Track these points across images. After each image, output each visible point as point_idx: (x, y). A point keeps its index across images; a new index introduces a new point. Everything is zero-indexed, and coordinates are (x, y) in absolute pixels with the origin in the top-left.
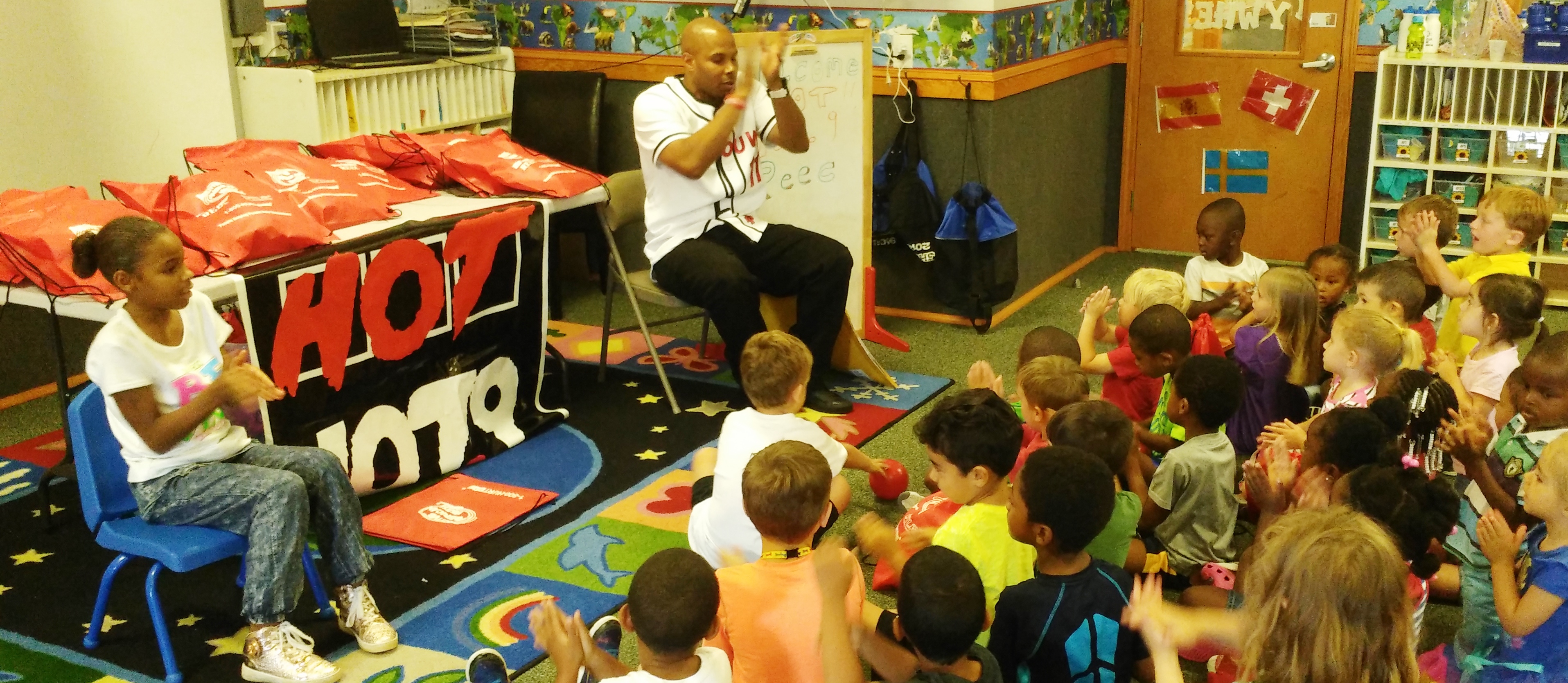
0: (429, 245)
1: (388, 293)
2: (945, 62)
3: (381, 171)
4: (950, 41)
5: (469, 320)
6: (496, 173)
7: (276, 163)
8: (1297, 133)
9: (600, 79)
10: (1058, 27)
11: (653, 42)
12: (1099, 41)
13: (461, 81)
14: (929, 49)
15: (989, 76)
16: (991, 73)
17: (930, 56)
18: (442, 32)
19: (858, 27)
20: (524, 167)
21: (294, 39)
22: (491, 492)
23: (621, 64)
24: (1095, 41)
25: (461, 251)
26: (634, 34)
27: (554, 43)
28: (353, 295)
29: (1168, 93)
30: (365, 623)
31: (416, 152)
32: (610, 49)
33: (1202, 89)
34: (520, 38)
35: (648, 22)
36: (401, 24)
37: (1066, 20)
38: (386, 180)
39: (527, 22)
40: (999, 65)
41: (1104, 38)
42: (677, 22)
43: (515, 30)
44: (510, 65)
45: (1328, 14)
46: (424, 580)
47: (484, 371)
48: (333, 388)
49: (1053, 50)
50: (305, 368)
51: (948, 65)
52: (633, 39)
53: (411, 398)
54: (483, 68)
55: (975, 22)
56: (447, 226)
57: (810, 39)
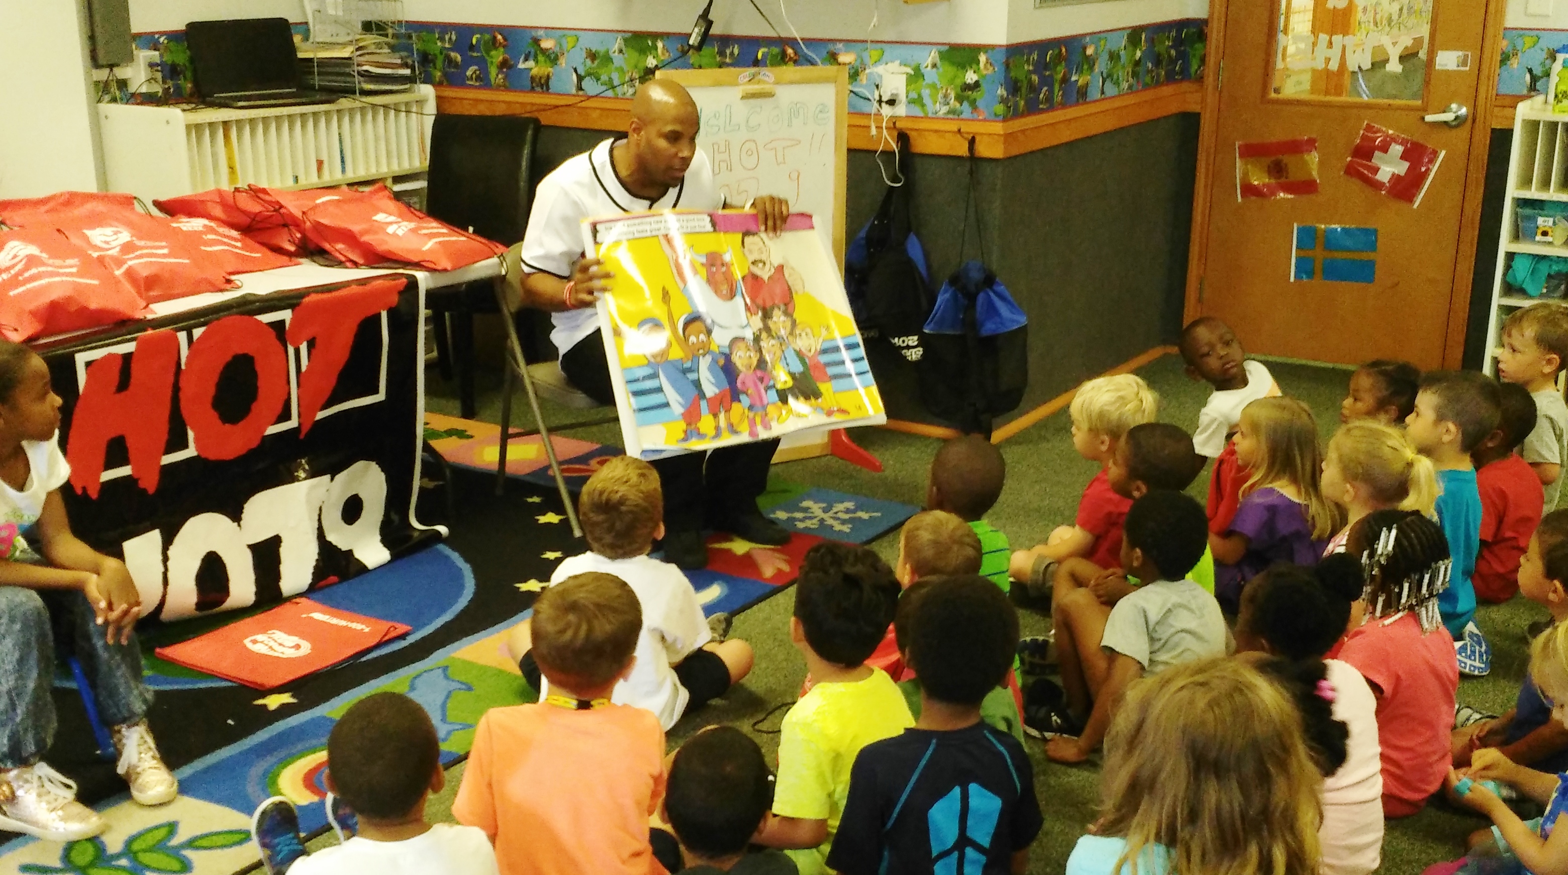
0: (272, 325)
1: (215, 378)
2: (945, 109)
3: (234, 233)
4: (951, 81)
5: (320, 415)
6: (365, 238)
7: (97, 220)
8: (1415, 206)
9: (532, 126)
10: (1101, 66)
11: (598, 80)
12: (1162, 84)
13: (369, 126)
14: (926, 93)
15: (998, 128)
16: (1001, 124)
17: (927, 100)
18: (349, 66)
19: (840, 64)
20: (400, 232)
21: (171, 71)
22: (334, 621)
23: (557, 107)
24: (1158, 84)
25: (310, 332)
26: (575, 70)
27: (483, 81)
28: (171, 379)
29: (1251, 152)
30: (139, 770)
31: (274, 211)
32: (548, 88)
33: (1297, 147)
34: (445, 75)
35: (593, 56)
36: (300, 55)
37: (1114, 57)
38: (239, 244)
39: (453, 54)
40: (1012, 114)
41: (1170, 78)
42: (626, 55)
43: (439, 63)
44: (431, 108)
45: (1460, 53)
46: (230, 722)
47: (341, 477)
48: (144, 491)
49: (1094, 93)
50: (108, 466)
51: (949, 112)
52: (574, 76)
53: (246, 506)
54: (397, 111)
55: (983, 58)
56: (295, 301)
57: (767, 79)
